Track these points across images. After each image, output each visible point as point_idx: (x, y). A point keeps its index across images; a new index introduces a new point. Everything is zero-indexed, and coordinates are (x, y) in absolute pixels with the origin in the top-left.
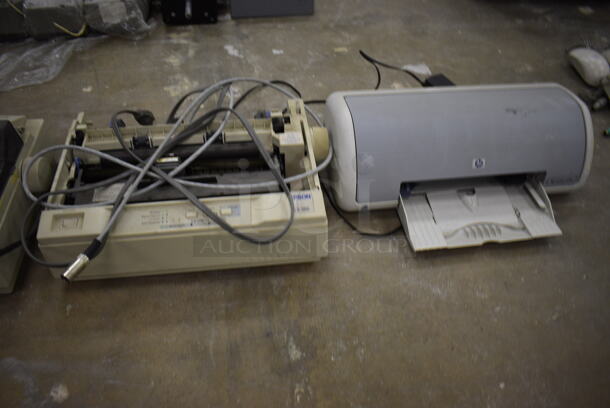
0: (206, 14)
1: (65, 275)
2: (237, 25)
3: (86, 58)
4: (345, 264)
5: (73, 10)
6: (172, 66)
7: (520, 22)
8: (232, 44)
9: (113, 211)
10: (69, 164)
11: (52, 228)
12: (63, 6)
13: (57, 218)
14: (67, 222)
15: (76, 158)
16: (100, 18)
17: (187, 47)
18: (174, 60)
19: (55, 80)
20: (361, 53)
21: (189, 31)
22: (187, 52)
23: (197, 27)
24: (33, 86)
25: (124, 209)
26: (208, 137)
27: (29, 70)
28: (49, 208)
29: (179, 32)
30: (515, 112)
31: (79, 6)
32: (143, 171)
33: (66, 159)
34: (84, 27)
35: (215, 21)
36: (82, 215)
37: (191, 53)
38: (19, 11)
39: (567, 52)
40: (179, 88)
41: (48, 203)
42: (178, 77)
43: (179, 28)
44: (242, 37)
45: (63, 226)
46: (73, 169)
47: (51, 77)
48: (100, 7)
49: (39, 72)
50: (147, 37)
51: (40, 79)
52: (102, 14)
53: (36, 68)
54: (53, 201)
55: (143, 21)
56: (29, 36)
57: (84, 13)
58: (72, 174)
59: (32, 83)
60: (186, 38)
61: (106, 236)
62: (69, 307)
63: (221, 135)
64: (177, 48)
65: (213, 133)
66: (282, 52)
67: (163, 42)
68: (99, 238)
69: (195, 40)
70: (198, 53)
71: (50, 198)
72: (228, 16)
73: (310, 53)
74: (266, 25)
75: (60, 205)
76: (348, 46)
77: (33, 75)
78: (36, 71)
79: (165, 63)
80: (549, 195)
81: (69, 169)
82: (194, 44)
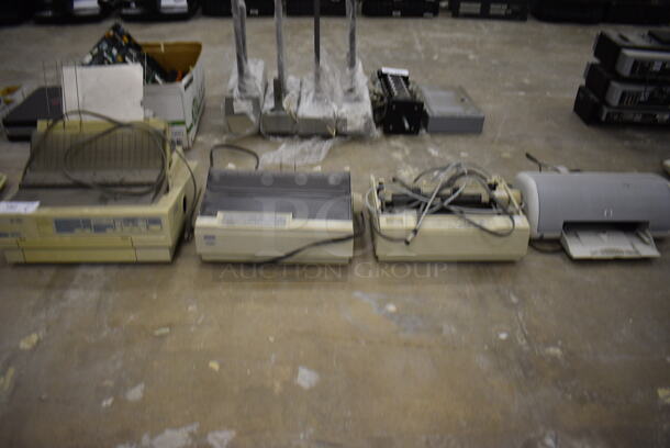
2: (431, 137)
7: (627, 143)
8: (432, 148)
15: (380, 196)
18: (398, 155)
20: (528, 156)
35: (417, 134)
39: (662, 163)
42: (403, 164)
44: (438, 145)
47: (321, 159)
52: (348, 124)
64: (397, 149)
69: (407, 143)
72: (424, 131)
76: (510, 153)
80: (652, 237)
82: (407, 146)
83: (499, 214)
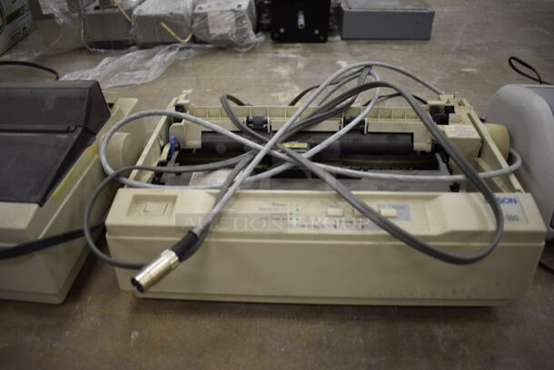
0: (317, 32)
1: (138, 278)
2: (349, 44)
3: (188, 65)
5: (182, 17)
6: (280, 76)
8: (345, 60)
9: (218, 198)
10: (162, 143)
11: (130, 212)
12: (172, 14)
13: (137, 200)
14: (150, 206)
15: (172, 137)
16: (207, 28)
17: (296, 61)
18: (283, 71)
19: (153, 82)
21: (298, 47)
22: (296, 65)
23: (305, 44)
24: (131, 85)
25: (236, 196)
26: (346, 123)
27: (130, 71)
28: (130, 186)
29: (286, 48)
31: (187, 13)
32: (264, 150)
33: (160, 136)
34: (190, 37)
35: (325, 41)
36: (173, 199)
37: (301, 65)
38: (128, 17)
40: (289, 94)
41: (130, 180)
42: (287, 84)
43: (286, 45)
44: (355, 55)
45: (145, 211)
46: (167, 149)
47: (150, 79)
48: (209, 16)
49: (139, 74)
50: (253, 49)
51: (139, 80)
52: (210, 24)
53: (136, 69)
54: (137, 178)
55: (251, 32)
56: (134, 44)
57: (192, 23)
58: (164, 156)
59: (131, 82)
60: (294, 53)
61: (206, 230)
62: (134, 335)
63: (362, 122)
64: (285, 61)
65: (352, 119)
67: (270, 55)
68: (196, 231)
69: (304, 55)
70: (307, 67)
71: (135, 172)
72: (338, 38)
73: (434, 71)
74: (380, 46)
75: (145, 184)
76: (476, 68)
77: (133, 76)
78: (137, 73)
79: (272, 72)
81: (162, 149)
82: (304, 59)
83: (455, 188)
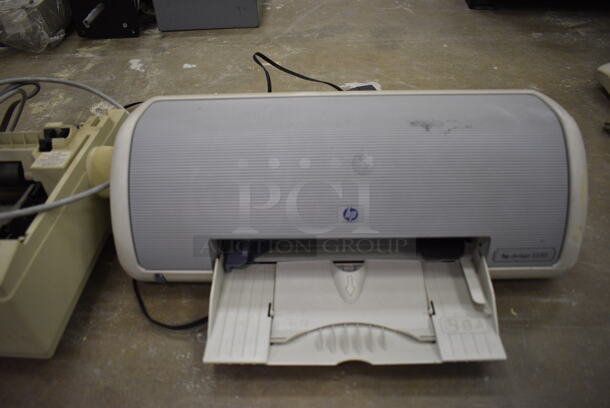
0: (125, 25)
4: (97, 371)
8: (141, 58)
17: (88, 61)
18: (64, 74)
22: (84, 66)
30: (427, 127)
35: (137, 35)
37: (89, 67)
52: (4, 23)
60: (94, 52)
64: (77, 62)
66: (194, 66)
67: (67, 56)
69: (103, 54)
70: (95, 67)
73: (229, 67)
74: (195, 38)
80: (494, 281)
82: (99, 58)
